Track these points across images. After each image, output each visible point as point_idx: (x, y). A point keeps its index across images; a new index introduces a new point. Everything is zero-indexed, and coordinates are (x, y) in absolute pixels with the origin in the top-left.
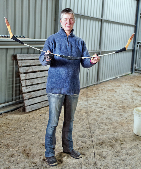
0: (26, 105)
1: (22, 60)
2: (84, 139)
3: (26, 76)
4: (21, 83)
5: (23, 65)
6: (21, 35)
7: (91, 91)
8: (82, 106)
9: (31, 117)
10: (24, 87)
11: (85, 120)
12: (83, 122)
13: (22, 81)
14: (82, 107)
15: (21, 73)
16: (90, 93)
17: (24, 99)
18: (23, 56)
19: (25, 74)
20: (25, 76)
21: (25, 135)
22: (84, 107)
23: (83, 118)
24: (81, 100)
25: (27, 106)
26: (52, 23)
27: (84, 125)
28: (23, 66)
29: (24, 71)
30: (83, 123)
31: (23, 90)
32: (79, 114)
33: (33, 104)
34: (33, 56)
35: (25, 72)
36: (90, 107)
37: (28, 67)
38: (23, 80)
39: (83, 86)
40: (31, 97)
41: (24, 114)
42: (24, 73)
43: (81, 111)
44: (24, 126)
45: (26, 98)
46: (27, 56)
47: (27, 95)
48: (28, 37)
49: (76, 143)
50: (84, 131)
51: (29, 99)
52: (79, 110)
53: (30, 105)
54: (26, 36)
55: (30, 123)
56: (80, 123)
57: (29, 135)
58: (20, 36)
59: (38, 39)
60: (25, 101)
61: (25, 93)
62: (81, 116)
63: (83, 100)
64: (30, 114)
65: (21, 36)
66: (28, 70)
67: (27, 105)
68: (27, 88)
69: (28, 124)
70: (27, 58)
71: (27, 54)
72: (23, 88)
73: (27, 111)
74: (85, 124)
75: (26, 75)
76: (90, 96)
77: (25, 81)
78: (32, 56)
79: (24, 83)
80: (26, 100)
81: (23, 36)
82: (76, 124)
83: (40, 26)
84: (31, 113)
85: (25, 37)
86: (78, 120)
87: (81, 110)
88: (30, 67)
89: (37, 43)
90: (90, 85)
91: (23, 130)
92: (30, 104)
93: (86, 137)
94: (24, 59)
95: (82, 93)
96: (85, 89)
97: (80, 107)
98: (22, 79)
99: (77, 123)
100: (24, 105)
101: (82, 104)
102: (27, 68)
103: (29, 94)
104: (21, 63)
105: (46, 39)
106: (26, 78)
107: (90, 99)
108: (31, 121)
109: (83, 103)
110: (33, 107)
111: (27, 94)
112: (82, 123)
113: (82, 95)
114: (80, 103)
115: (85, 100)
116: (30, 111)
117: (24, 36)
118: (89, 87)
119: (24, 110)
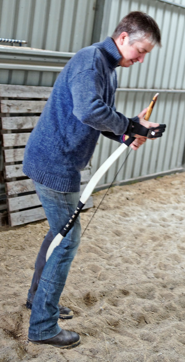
0: (11, 209)
1: (10, 99)
2: (149, 301)
3: (16, 139)
4: (4, 156)
5: (13, 111)
6: (13, 38)
7: (166, 186)
8: (145, 221)
9: (22, 240)
10: (9, 164)
11: (151, 257)
12: (146, 260)
13: (6, 151)
14: (145, 224)
15: (6, 131)
16: (165, 192)
17: (9, 193)
18: (14, 89)
19: (14, 134)
20: (14, 138)
21: (7, 281)
22: (150, 226)
23: (148, 250)
24: (144, 208)
25: (14, 212)
26: (87, 14)
27: (148, 268)
28: (12, 115)
29: (12, 126)
30: (147, 263)
31: (7, 173)
32: (138, 242)
33: (28, 207)
34: (38, 92)
35: (15, 127)
36: (164, 226)
37: (24, 117)
38: (8, 148)
39: (148, 173)
40: (25, 191)
41: (7, 230)
42: (13, 131)
43: (143, 234)
44: (5, 260)
45: (13, 193)
46: (23, 91)
47: (16, 185)
48: (29, 44)
49: (129, 310)
50: (150, 282)
51: (20, 195)
52: (138, 232)
53: (20, 210)
54: (24, 41)
55: (20, 252)
56: (139, 263)
57: (17, 282)
58: (10, 40)
59: (53, 50)
60: (10, 200)
61: (10, 180)
62: (142, 246)
63: (147, 208)
64: (20, 231)
65: (13, 40)
66: (22, 125)
67: (14, 210)
68: (17, 168)
69: (15, 255)
70: (22, 95)
71: (24, 85)
72: (7, 167)
73: (14, 224)
74: (152, 266)
75: (18, 136)
76: (164, 198)
77: (13, 150)
78: (35, 91)
79: (12, 156)
80: (12, 196)
81: (16, 41)
82: (130, 265)
83: (58, 18)
84: (22, 228)
85: (20, 44)
86: (135, 255)
87: (142, 230)
88: (29, 118)
89: (48, 60)
90: (165, 172)
91: (4, 269)
92: (21, 208)
93: (154, 298)
94: (15, 96)
95: (146, 191)
96: (153, 180)
97: (142, 224)
98: (6, 144)
99: (131, 263)
100: (7, 210)
101: (145, 217)
102: (20, 119)
103: (21, 182)
104: (8, 106)
105: (70, 51)
106: (16, 142)
107: (165, 206)
108: (23, 249)
109: (147, 215)
110: (28, 215)
111: (17, 182)
112: (143, 262)
113: (145, 195)
114: (142, 214)
115: (151, 208)
116: (21, 223)
117: (20, 41)
118: (161, 176)
119: (6, 221)
